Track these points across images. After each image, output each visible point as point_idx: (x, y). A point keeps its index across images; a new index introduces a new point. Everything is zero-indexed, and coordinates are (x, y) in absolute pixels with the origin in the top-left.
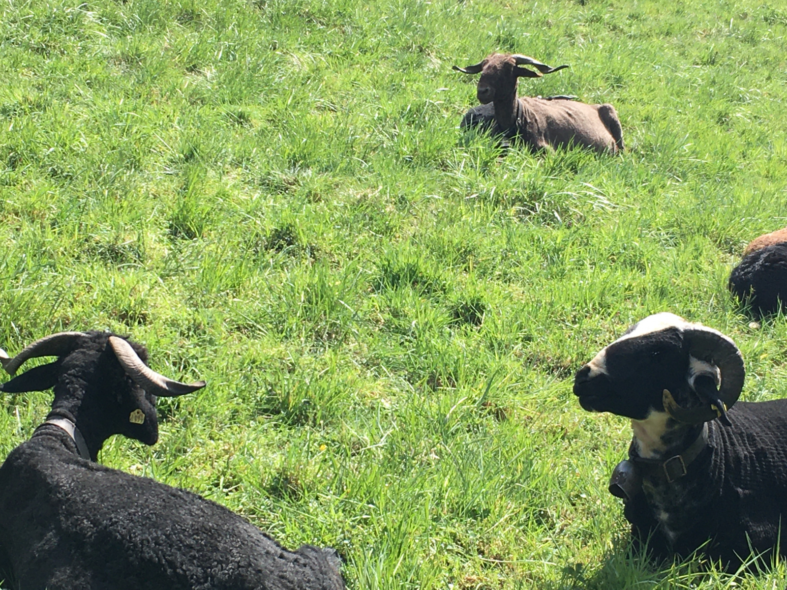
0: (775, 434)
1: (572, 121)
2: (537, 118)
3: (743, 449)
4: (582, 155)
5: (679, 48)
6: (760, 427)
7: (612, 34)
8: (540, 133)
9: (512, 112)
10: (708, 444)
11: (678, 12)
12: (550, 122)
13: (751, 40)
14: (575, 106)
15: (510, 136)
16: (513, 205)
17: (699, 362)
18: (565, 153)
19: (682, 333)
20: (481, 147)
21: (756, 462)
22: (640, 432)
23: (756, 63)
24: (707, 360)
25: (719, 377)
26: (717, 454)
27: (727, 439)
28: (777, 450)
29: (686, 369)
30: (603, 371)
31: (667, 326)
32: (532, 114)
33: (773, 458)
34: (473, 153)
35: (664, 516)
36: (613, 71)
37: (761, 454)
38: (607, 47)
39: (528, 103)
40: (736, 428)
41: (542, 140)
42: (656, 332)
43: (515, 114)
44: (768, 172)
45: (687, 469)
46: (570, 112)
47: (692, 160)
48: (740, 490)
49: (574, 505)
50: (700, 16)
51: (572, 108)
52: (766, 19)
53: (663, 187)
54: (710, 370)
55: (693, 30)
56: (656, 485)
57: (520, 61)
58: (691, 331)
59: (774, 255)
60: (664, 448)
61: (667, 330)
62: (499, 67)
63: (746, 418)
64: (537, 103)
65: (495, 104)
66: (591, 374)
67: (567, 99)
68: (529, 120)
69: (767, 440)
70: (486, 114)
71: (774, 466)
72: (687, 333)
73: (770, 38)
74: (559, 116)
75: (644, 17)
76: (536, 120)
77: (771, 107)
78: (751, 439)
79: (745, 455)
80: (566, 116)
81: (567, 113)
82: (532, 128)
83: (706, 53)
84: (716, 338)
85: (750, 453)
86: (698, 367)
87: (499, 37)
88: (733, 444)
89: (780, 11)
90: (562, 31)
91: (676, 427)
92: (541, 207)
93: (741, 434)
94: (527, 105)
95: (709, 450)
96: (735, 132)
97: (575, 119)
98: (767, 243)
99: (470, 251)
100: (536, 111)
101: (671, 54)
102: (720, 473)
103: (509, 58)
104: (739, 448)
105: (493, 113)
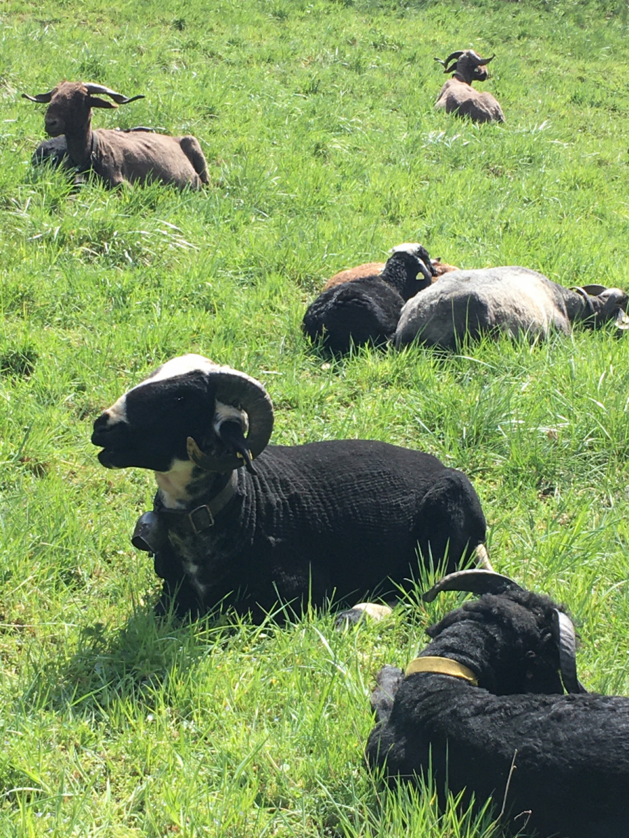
0: (310, 478)
1: (151, 154)
2: (114, 151)
3: (275, 496)
4: (161, 190)
5: (281, 75)
6: (294, 471)
7: (210, 61)
8: (116, 168)
9: (86, 146)
10: (238, 492)
11: (282, 37)
12: (128, 156)
13: (358, 67)
14: (155, 138)
15: (84, 171)
16: (81, 245)
17: (226, 407)
18: (143, 188)
19: (207, 377)
20: (49, 184)
21: (289, 508)
22: (164, 482)
23: (361, 91)
24: (235, 404)
25: (246, 422)
26: (247, 502)
27: (259, 487)
28: (312, 494)
29: (211, 415)
30: (123, 419)
31: (192, 369)
32: (108, 147)
33: (308, 503)
34: (41, 190)
35: (193, 569)
36: (205, 100)
37: (294, 499)
38: (202, 75)
39: (104, 135)
40: (269, 474)
41: (118, 175)
42: (180, 376)
43: (89, 148)
44: (362, 206)
45: (214, 518)
46: (149, 145)
47: (280, 194)
48: (271, 538)
49: (109, 562)
50: (305, 42)
51: (151, 140)
52: (375, 46)
53: (247, 223)
54: (236, 415)
55: (297, 57)
56: (182, 535)
57: (92, 90)
58: (216, 374)
59: (347, 292)
60: (189, 498)
61: (191, 374)
62: (69, 96)
63: (280, 463)
64: (114, 135)
65: (67, 137)
66: (110, 422)
67: (147, 131)
68: (104, 154)
69: (301, 485)
70: (58, 147)
71: (309, 512)
72: (213, 377)
73: (378, 65)
74: (138, 149)
75: (245, 43)
76: (112, 154)
77: (370, 138)
78: (284, 484)
79: (278, 502)
80: (145, 148)
81: (146, 146)
82: (107, 162)
83: (307, 81)
84: (243, 382)
85: (283, 499)
86: (224, 412)
87: (83, 64)
88: (264, 491)
89: (390, 37)
90: (154, 58)
91: (203, 476)
92: (110, 247)
93: (274, 480)
94: (103, 138)
95: (238, 498)
96: (331, 165)
97: (154, 151)
98: (345, 280)
99: (28, 296)
100: (112, 143)
101: (271, 82)
102: (251, 522)
103: (79, 87)
104: (271, 495)
105: (64, 146)
